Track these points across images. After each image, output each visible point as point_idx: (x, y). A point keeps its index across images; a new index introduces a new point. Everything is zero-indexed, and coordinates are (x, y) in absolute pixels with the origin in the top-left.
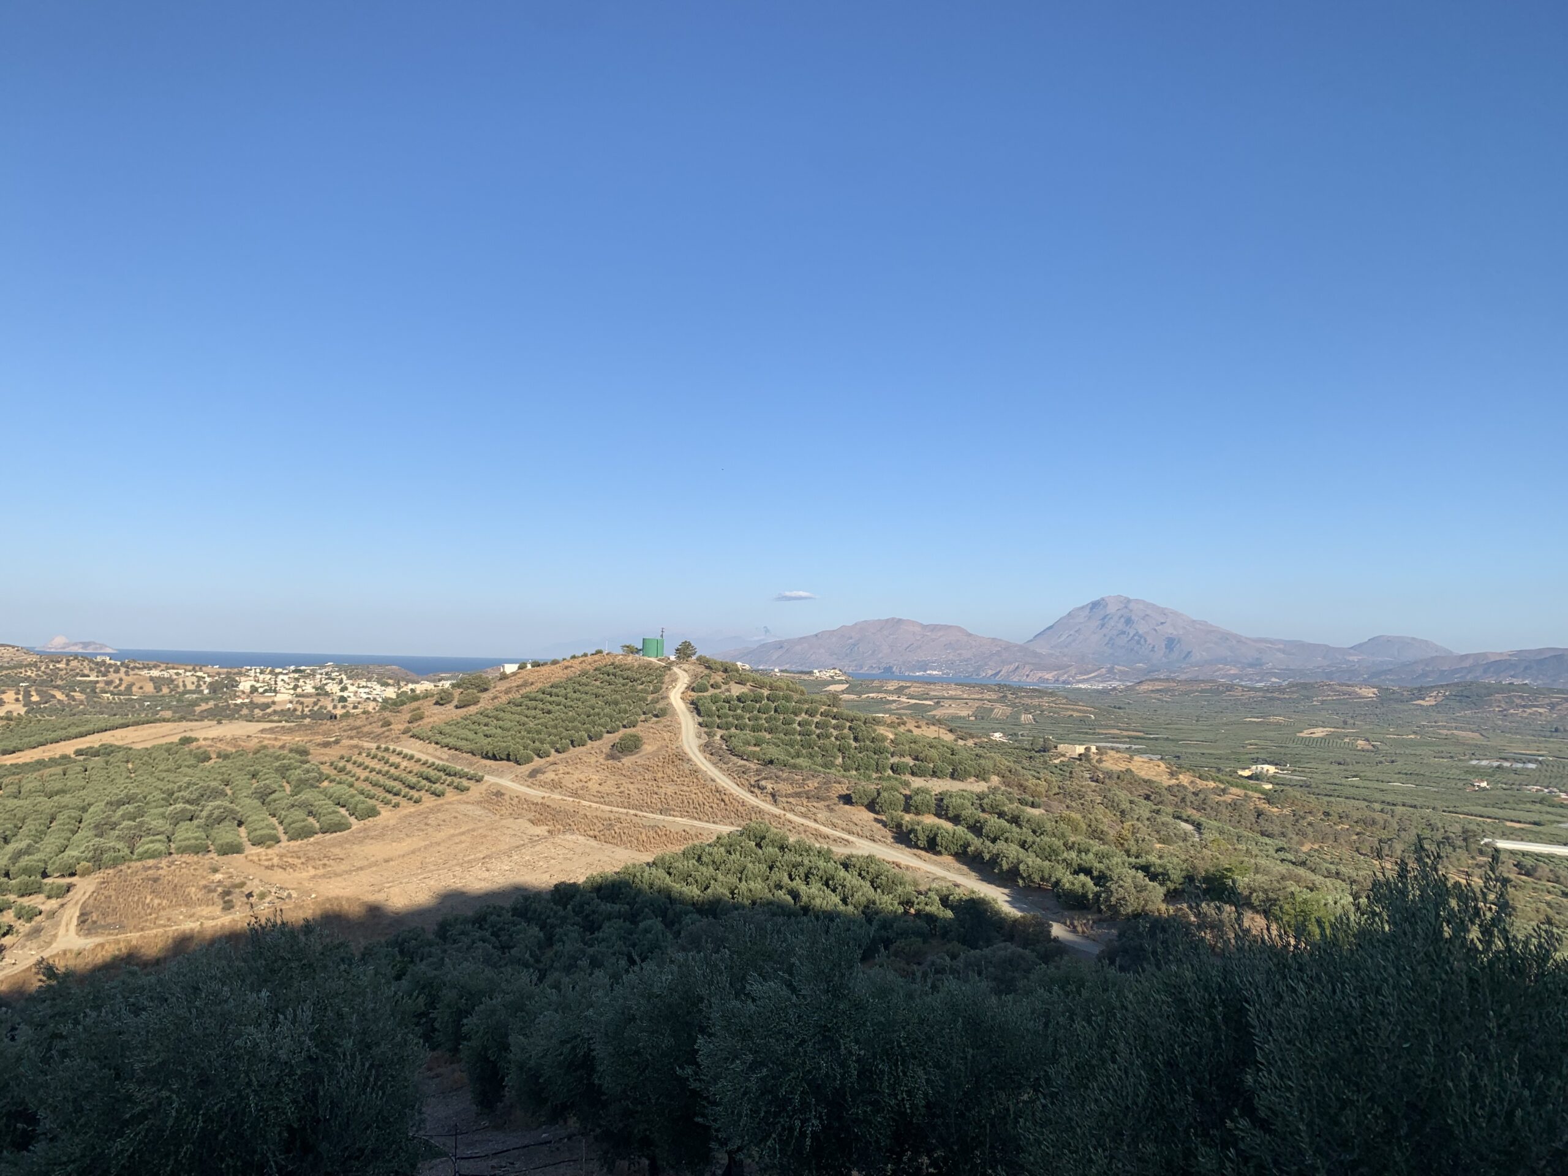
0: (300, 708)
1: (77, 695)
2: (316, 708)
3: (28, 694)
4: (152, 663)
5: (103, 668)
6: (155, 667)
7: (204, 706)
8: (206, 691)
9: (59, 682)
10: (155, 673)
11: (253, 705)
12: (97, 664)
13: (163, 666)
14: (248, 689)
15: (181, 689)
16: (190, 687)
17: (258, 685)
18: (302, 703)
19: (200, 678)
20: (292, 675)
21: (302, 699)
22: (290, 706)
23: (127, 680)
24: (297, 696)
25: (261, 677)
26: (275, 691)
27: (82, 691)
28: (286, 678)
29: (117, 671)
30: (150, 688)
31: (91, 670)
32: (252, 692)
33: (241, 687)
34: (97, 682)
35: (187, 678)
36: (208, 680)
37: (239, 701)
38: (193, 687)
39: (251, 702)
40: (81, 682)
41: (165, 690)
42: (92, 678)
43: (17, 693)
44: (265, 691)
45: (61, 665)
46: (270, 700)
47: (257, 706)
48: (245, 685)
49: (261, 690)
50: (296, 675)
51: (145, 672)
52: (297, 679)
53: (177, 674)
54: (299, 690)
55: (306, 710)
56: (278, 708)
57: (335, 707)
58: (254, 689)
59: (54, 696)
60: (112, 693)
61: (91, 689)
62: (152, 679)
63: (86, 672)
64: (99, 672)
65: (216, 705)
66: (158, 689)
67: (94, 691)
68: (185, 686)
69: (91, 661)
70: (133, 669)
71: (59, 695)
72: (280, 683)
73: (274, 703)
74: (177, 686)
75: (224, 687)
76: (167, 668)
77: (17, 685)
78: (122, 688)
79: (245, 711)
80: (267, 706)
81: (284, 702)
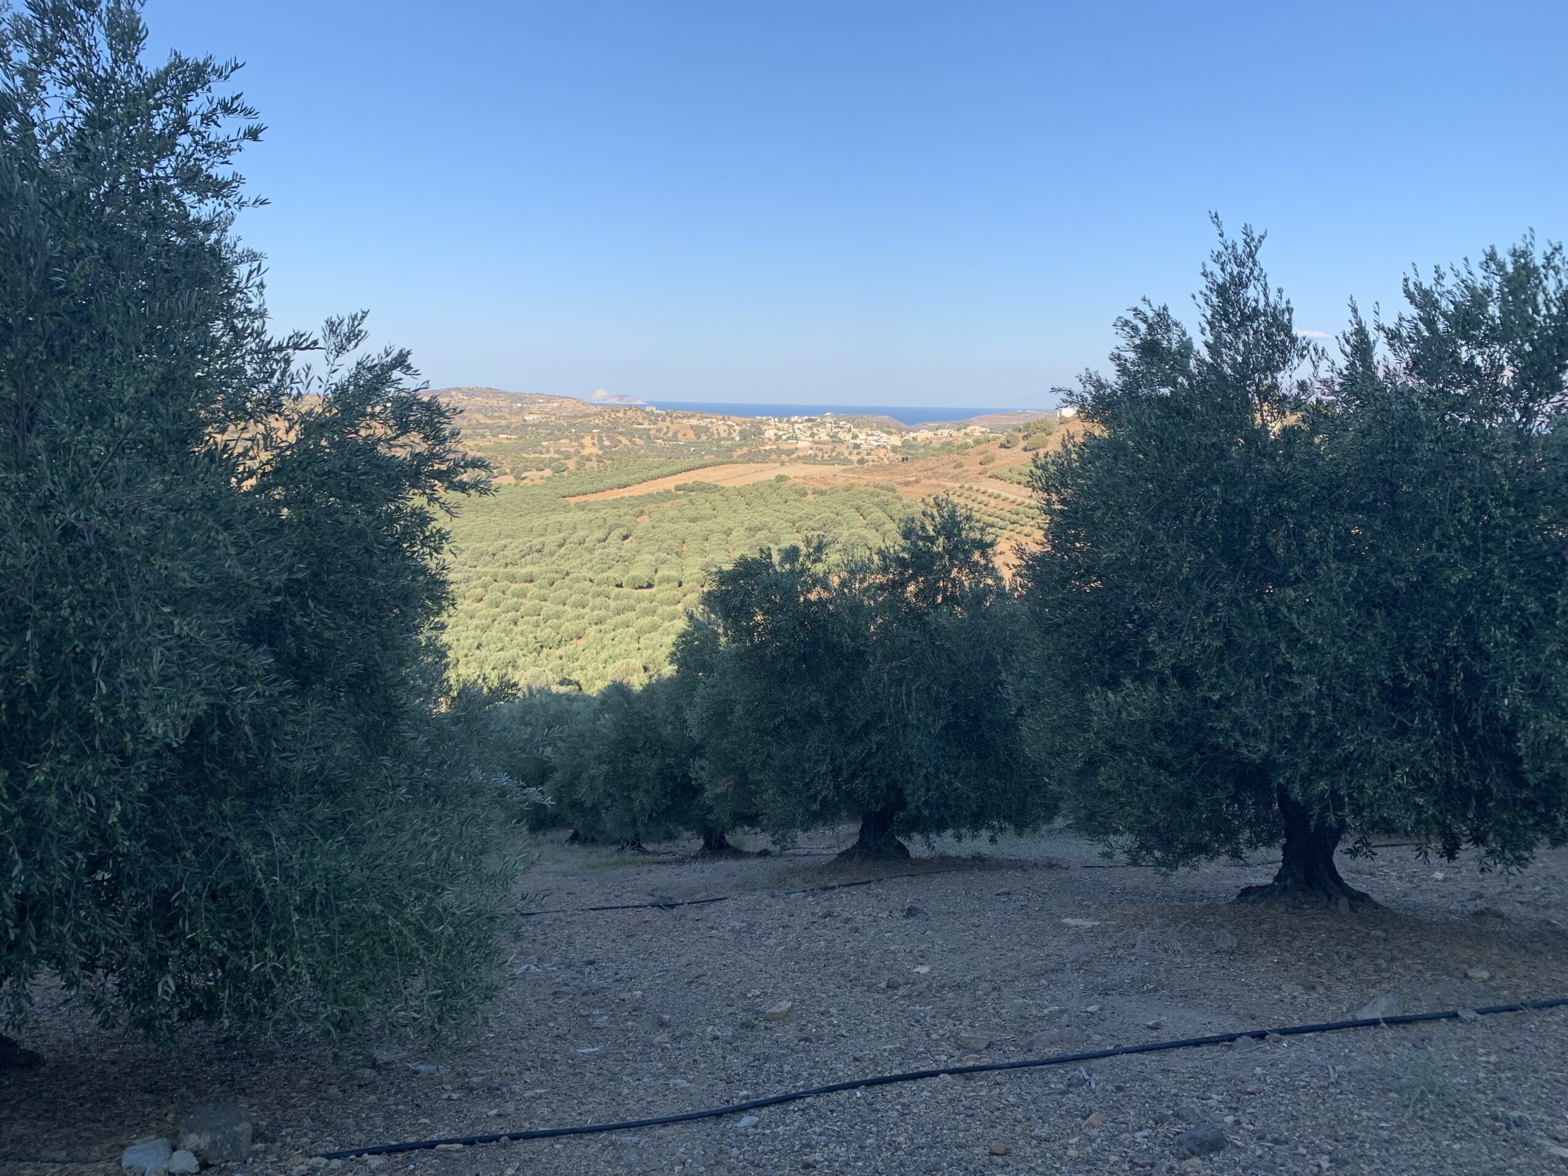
0: (820, 454)
1: (637, 440)
2: (834, 454)
3: (600, 440)
4: (689, 413)
5: (653, 418)
6: (693, 416)
7: (739, 452)
8: (737, 439)
9: (621, 430)
10: (694, 422)
11: (779, 452)
12: (648, 413)
13: (699, 415)
14: (773, 438)
15: (716, 436)
16: (724, 435)
17: (780, 433)
18: (821, 450)
19: (730, 427)
20: (805, 424)
21: (820, 446)
22: (811, 452)
23: (673, 427)
24: (816, 443)
25: (780, 425)
26: (796, 438)
27: (640, 437)
28: (801, 426)
29: (664, 420)
30: (691, 435)
31: (644, 419)
32: (777, 440)
33: (767, 435)
34: (650, 429)
35: (720, 426)
36: (736, 428)
37: (768, 448)
38: (725, 435)
39: (778, 448)
40: (638, 430)
41: (704, 437)
42: (646, 426)
43: (593, 439)
44: (788, 438)
45: (620, 415)
46: (793, 447)
47: (783, 452)
48: (770, 433)
49: (784, 437)
50: (810, 424)
51: (685, 421)
52: (811, 428)
53: (712, 423)
54: (816, 438)
55: (826, 456)
56: (802, 454)
57: (850, 453)
58: (778, 438)
59: (620, 442)
60: (664, 440)
61: (646, 435)
62: (692, 427)
63: (640, 420)
64: (650, 420)
65: (750, 451)
66: (698, 436)
67: (649, 437)
68: (718, 433)
69: (643, 411)
70: (676, 418)
71: (625, 441)
72: (798, 432)
73: (797, 449)
74: (713, 434)
75: (752, 435)
76: (702, 418)
77: (591, 432)
78: (670, 434)
79: (774, 457)
80: (792, 452)
81: (804, 449)
